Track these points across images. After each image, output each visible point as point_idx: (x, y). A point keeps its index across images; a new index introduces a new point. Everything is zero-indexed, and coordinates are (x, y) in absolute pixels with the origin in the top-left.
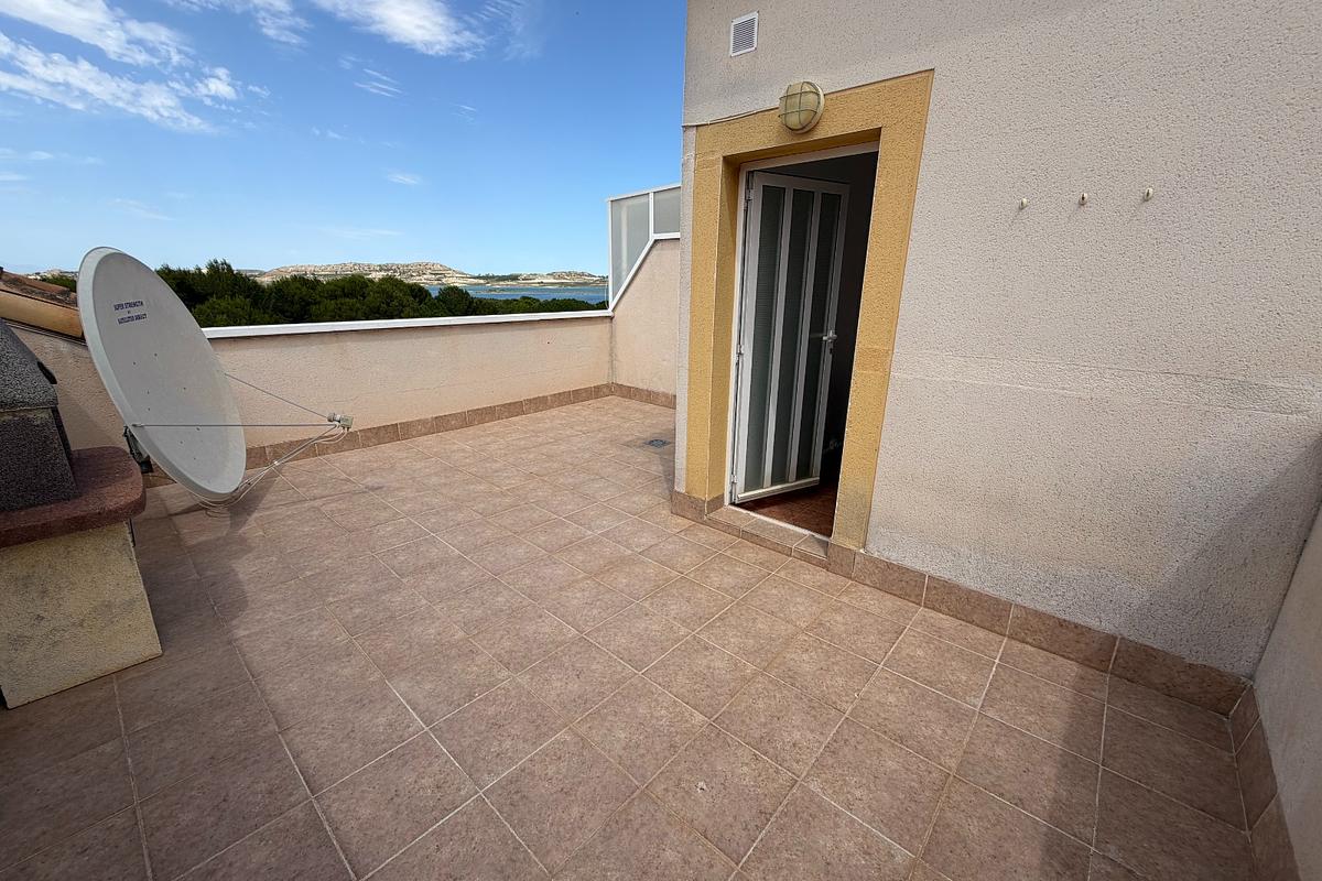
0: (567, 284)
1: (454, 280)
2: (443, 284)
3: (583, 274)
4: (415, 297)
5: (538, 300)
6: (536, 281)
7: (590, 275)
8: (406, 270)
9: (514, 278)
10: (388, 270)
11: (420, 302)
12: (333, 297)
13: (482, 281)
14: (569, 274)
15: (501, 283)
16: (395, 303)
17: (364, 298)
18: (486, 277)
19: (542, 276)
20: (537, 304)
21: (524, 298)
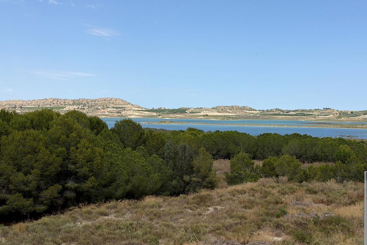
0: (229, 117)
1: (131, 112)
2: (122, 116)
3: (243, 108)
4: (92, 129)
5: (202, 131)
6: (202, 113)
7: (251, 109)
8: (93, 104)
9: (182, 111)
10: (79, 104)
11: (97, 134)
12: (23, 127)
13: (155, 114)
14: (232, 108)
15: (171, 115)
16: (74, 134)
17: (48, 129)
18: (159, 111)
19: (207, 110)
20: (201, 135)
21: (190, 129)
